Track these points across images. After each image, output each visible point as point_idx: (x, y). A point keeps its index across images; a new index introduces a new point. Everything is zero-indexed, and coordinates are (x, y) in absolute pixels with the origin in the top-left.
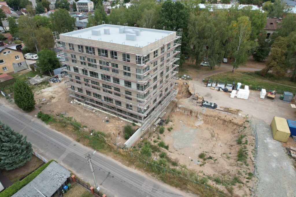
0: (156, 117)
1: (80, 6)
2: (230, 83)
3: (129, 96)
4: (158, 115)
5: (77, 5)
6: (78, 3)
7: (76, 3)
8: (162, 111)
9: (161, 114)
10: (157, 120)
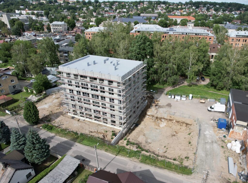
0: (132, 123)
1: (54, 27)
2: (184, 95)
3: (113, 109)
4: (133, 121)
5: (52, 26)
6: (52, 24)
7: (51, 24)
8: (136, 118)
9: (135, 121)
10: (133, 125)
